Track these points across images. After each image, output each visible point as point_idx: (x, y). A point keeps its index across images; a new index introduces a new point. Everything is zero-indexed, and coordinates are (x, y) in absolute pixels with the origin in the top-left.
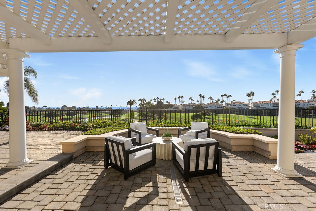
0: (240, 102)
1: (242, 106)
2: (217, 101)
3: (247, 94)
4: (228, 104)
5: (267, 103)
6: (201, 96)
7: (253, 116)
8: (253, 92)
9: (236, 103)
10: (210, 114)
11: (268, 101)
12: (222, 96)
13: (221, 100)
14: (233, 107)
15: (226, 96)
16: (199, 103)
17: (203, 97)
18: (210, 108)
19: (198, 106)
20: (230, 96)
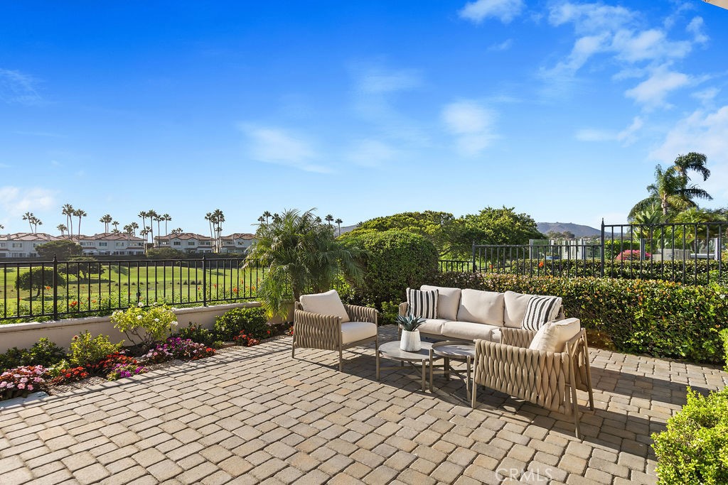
0: (192, 234)
1: (196, 246)
2: (129, 228)
3: (208, 215)
4: (159, 239)
5: (249, 238)
6: (69, 211)
7: (221, 271)
8: (221, 212)
9: (182, 237)
10: (100, 267)
11: (250, 235)
12: (143, 214)
13: (141, 228)
14: (173, 247)
15: (155, 215)
16: (66, 233)
17: (80, 214)
18: (103, 249)
19: (58, 243)
20: (167, 218)
